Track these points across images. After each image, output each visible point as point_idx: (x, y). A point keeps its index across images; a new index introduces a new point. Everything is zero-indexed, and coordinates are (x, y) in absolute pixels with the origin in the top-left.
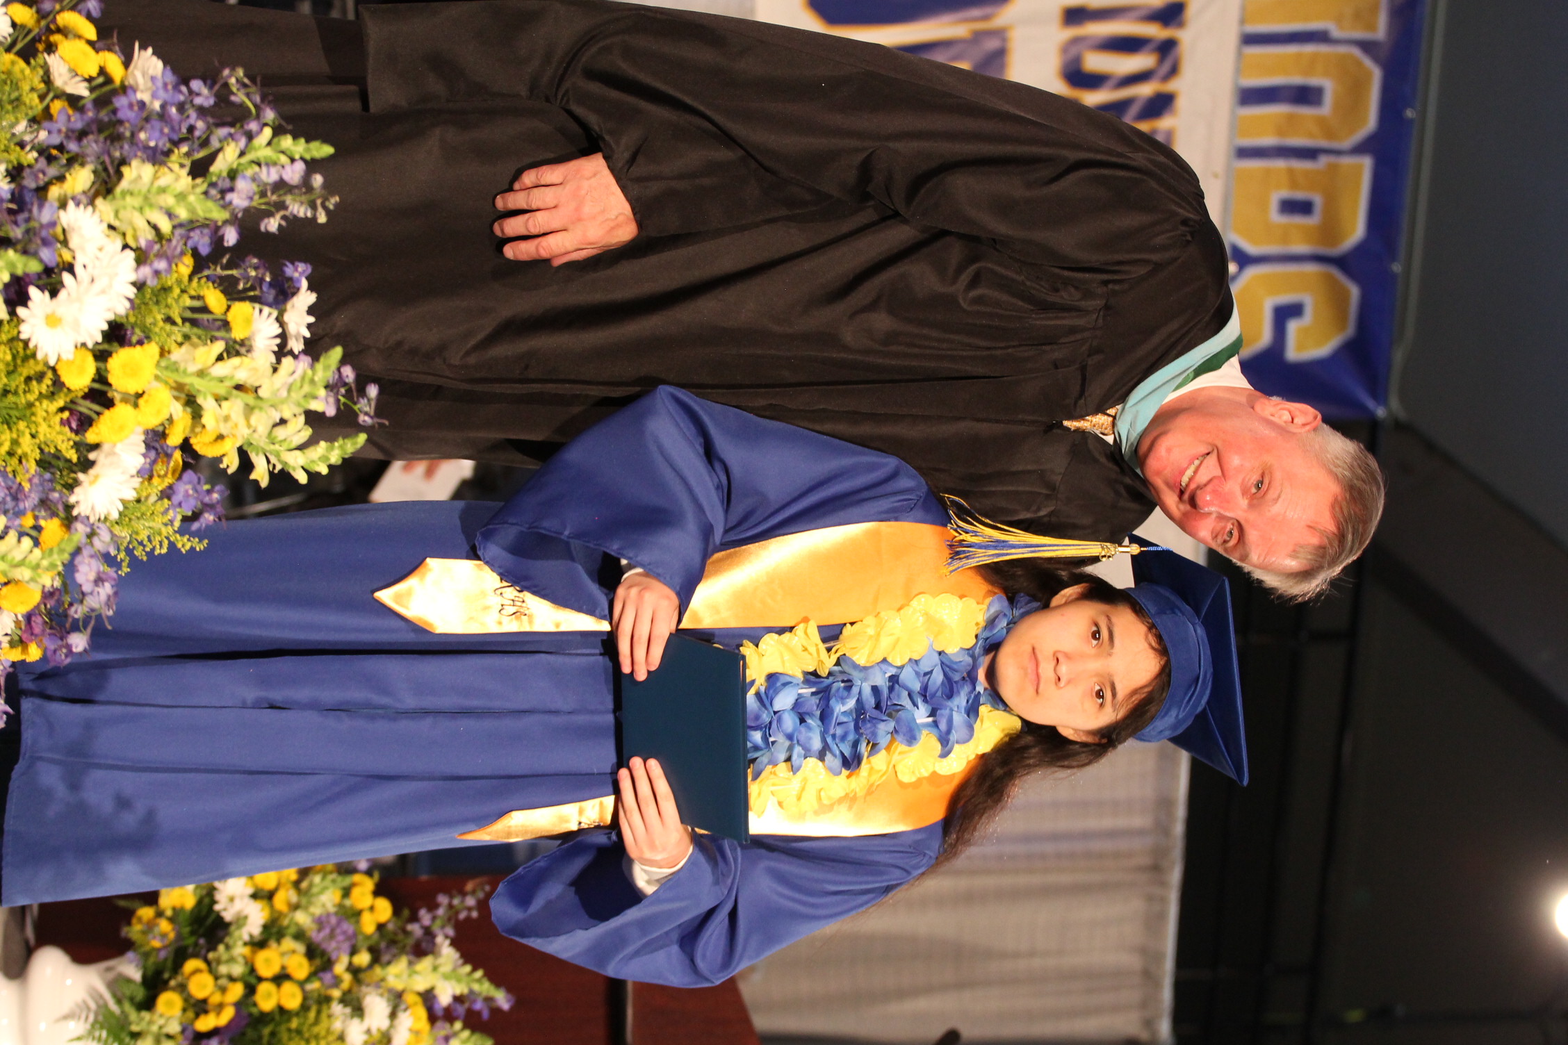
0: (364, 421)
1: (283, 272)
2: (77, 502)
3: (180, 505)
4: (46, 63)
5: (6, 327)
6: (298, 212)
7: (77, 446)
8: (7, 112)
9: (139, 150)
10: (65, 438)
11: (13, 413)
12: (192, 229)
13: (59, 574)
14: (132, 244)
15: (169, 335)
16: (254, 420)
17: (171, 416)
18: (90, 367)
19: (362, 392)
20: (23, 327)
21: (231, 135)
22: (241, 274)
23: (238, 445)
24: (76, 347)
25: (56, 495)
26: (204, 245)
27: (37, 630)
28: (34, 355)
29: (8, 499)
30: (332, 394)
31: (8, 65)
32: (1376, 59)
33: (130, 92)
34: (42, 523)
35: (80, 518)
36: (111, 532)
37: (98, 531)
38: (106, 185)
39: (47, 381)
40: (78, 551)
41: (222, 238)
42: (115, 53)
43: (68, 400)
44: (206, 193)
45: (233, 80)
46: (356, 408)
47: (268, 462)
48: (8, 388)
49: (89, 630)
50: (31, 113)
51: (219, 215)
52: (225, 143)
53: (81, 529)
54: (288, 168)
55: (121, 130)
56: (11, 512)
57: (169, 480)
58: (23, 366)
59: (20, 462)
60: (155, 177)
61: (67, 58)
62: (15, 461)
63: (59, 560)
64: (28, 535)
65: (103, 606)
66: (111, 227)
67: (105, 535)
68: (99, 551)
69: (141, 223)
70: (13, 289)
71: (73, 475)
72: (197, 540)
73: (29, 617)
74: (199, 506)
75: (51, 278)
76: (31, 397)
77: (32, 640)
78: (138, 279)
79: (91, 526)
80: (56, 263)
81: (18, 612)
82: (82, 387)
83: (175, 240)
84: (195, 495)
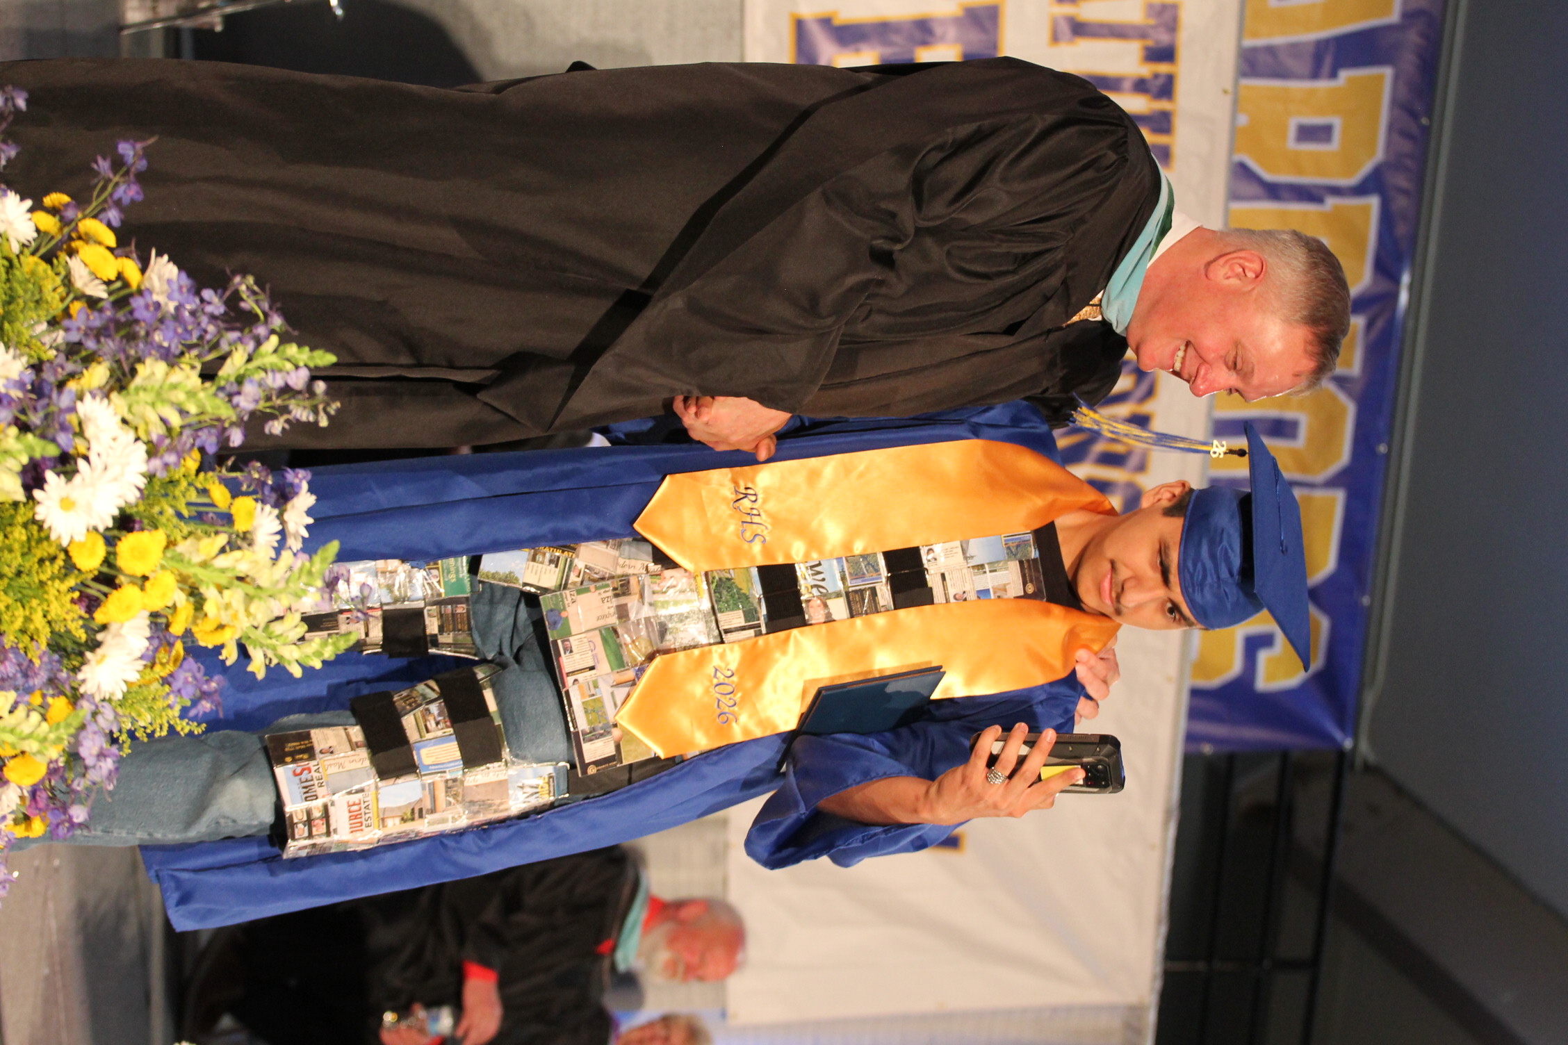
1: (284, 477)
2: (84, 681)
4: (67, 262)
5: (22, 510)
6: (301, 416)
7: (87, 626)
8: (30, 309)
9: (153, 348)
10: (76, 616)
11: (26, 592)
12: (201, 429)
13: (64, 750)
14: (142, 434)
15: (174, 527)
16: (253, 608)
17: (175, 603)
18: (101, 550)
20: (39, 509)
21: (240, 340)
22: (245, 477)
23: (237, 636)
24: (88, 530)
25: (63, 675)
26: (211, 445)
27: (42, 804)
28: (47, 538)
29: (19, 675)
30: (328, 590)
31: (32, 266)
32: (1350, 393)
33: (146, 294)
34: (50, 700)
35: (86, 697)
36: (115, 709)
37: (101, 710)
38: (121, 381)
39: (60, 562)
40: (83, 727)
41: (228, 439)
42: (133, 260)
43: (79, 581)
44: (215, 395)
45: (243, 288)
47: (265, 656)
48: (22, 569)
49: (90, 802)
50: (52, 313)
51: (226, 412)
52: (234, 348)
53: (86, 707)
54: (293, 374)
55: (137, 328)
56: (21, 688)
57: (170, 668)
58: (37, 547)
59: (32, 639)
60: (167, 374)
61: (87, 262)
62: (26, 639)
63: (64, 733)
64: (36, 710)
65: (104, 779)
66: (124, 421)
67: (108, 712)
68: (103, 729)
69: (153, 417)
70: (30, 475)
71: (79, 659)
72: (196, 724)
73: (34, 792)
74: (198, 693)
75: (66, 463)
76: (44, 577)
77: (36, 815)
78: (148, 470)
79: (97, 707)
80: (72, 451)
81: (23, 786)
82: (92, 568)
83: (184, 437)
84: (195, 683)
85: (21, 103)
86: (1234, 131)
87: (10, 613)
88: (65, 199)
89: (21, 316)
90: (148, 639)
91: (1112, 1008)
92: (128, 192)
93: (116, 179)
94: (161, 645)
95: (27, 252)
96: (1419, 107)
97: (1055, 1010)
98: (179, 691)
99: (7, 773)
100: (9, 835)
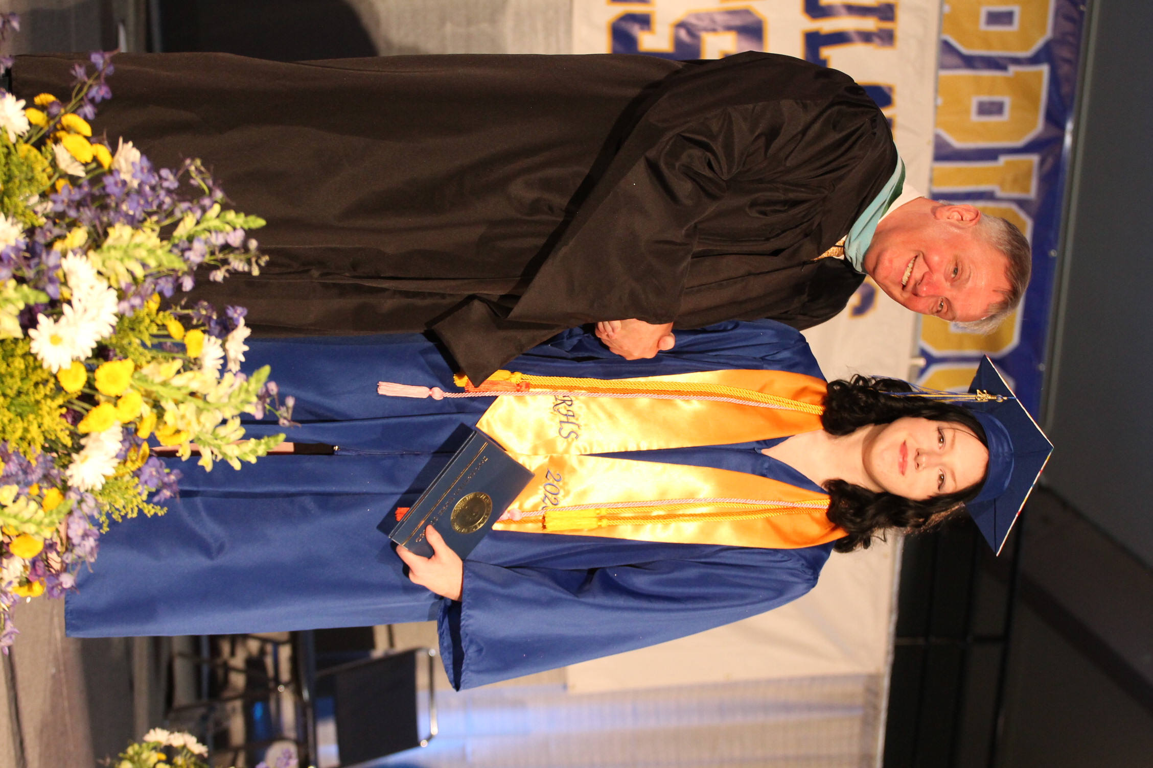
0: (284, 424)
1: (226, 314)
2: (71, 476)
3: (146, 482)
4: (53, 149)
5: (21, 344)
6: (238, 267)
7: (73, 435)
8: (25, 186)
9: (121, 216)
10: (63, 428)
11: (25, 408)
12: (159, 278)
13: (57, 530)
14: (113, 282)
15: (141, 354)
16: (203, 418)
17: (141, 415)
18: (83, 376)
19: (283, 403)
20: (33, 344)
21: (190, 209)
22: (195, 313)
23: (191, 439)
24: (73, 360)
25: (55, 472)
26: (168, 290)
27: (40, 572)
28: (41, 367)
29: (20, 473)
30: (261, 402)
31: (25, 152)
32: (1028, 213)
33: (116, 174)
34: (45, 491)
35: (73, 489)
36: (96, 500)
37: (86, 498)
38: (96, 241)
39: (51, 385)
40: (70, 513)
41: (181, 285)
42: (105, 145)
43: (66, 400)
44: (170, 251)
45: (192, 168)
46: (278, 413)
47: (212, 453)
48: (21, 390)
50: (42, 188)
51: (179, 265)
52: (185, 215)
53: (73, 497)
54: (232, 234)
55: (109, 201)
56: (22, 485)
57: (139, 464)
58: (33, 374)
59: (29, 444)
60: (133, 235)
61: (69, 147)
62: (25, 445)
63: (57, 518)
64: (34, 500)
65: (87, 554)
66: (100, 273)
67: (90, 500)
68: (87, 514)
69: (121, 270)
70: (26, 317)
71: (68, 458)
72: (159, 507)
73: (34, 563)
74: (160, 484)
75: (54, 308)
76: (38, 397)
77: (35, 580)
78: (119, 312)
79: (81, 495)
80: (59, 297)
81: (26, 558)
82: (76, 391)
83: (146, 285)
84: (158, 476)
85: (15, 24)
86: (942, 17)
87: (12, 425)
88: (51, 98)
89: (17, 192)
90: (121, 442)
91: (854, 677)
92: (100, 92)
93: (90, 82)
95: (21, 141)
97: (813, 679)
99: (12, 549)
100: (15, 598)
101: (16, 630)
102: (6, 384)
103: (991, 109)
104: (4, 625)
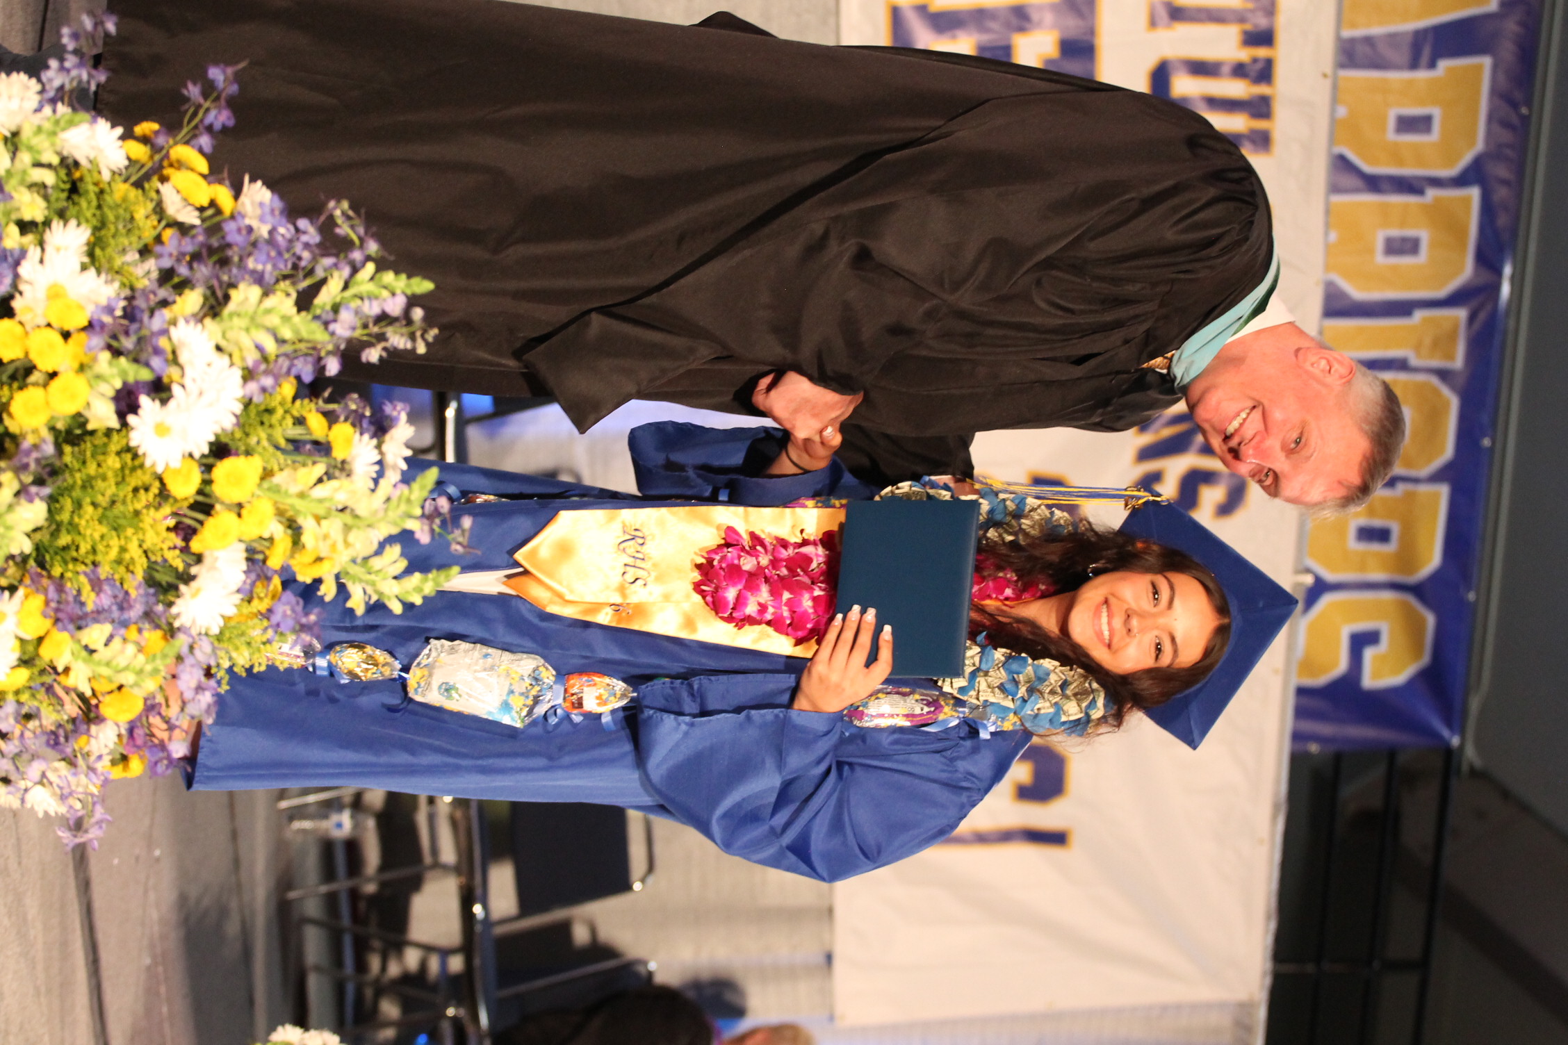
1: (382, 411)
2: (178, 614)
4: (158, 192)
5: (115, 437)
6: (399, 343)
7: (183, 555)
8: (121, 235)
9: (247, 273)
10: (172, 545)
11: (122, 522)
12: (296, 358)
14: (236, 358)
15: (274, 455)
16: (352, 537)
17: (272, 535)
18: (196, 478)
19: (456, 523)
20: (133, 435)
21: (336, 266)
22: (342, 408)
23: (336, 571)
24: (184, 456)
25: (160, 608)
26: (307, 373)
27: (139, 742)
28: (142, 466)
29: (114, 608)
30: (426, 521)
31: (123, 193)
32: (1453, 388)
33: (239, 218)
34: (146, 634)
35: (182, 630)
36: (212, 644)
37: (199, 643)
38: (215, 306)
39: (155, 489)
41: (323, 368)
42: (226, 186)
43: (174, 509)
44: (311, 322)
45: (338, 213)
46: (450, 537)
47: (365, 593)
48: (116, 498)
50: (143, 240)
51: (323, 340)
52: (329, 275)
53: (182, 641)
54: (390, 301)
55: (230, 253)
56: (116, 625)
57: (268, 602)
58: (131, 476)
59: (128, 570)
60: (261, 302)
61: (179, 188)
62: (122, 569)
63: (162, 664)
64: (133, 643)
65: (203, 714)
66: (219, 348)
67: (204, 648)
68: (199, 663)
69: (247, 342)
70: (123, 401)
71: (173, 593)
73: (131, 731)
74: (298, 627)
75: (160, 389)
76: (138, 506)
77: (134, 753)
78: (244, 397)
79: (194, 642)
80: (165, 380)
81: (121, 724)
82: (187, 497)
83: (280, 364)
84: (294, 616)
85: (111, 27)
86: (1334, 122)
87: (105, 543)
88: (156, 126)
89: (112, 242)
90: (245, 572)
91: (1222, 1006)
92: (220, 117)
93: (207, 104)
94: (259, 577)
95: (117, 177)
96: (1518, 95)
97: (1165, 1008)
98: (278, 625)
99: (105, 710)
100: (106, 775)
101: (109, 818)
102: (96, 488)
103: (1402, 247)
104: (92, 811)
